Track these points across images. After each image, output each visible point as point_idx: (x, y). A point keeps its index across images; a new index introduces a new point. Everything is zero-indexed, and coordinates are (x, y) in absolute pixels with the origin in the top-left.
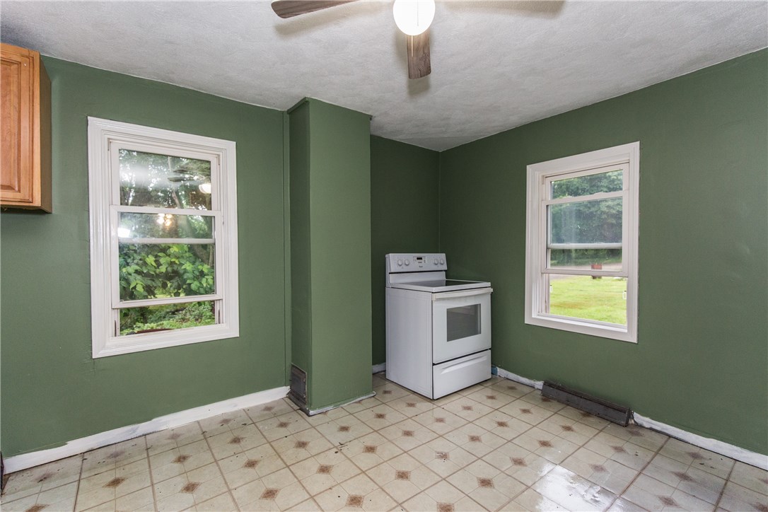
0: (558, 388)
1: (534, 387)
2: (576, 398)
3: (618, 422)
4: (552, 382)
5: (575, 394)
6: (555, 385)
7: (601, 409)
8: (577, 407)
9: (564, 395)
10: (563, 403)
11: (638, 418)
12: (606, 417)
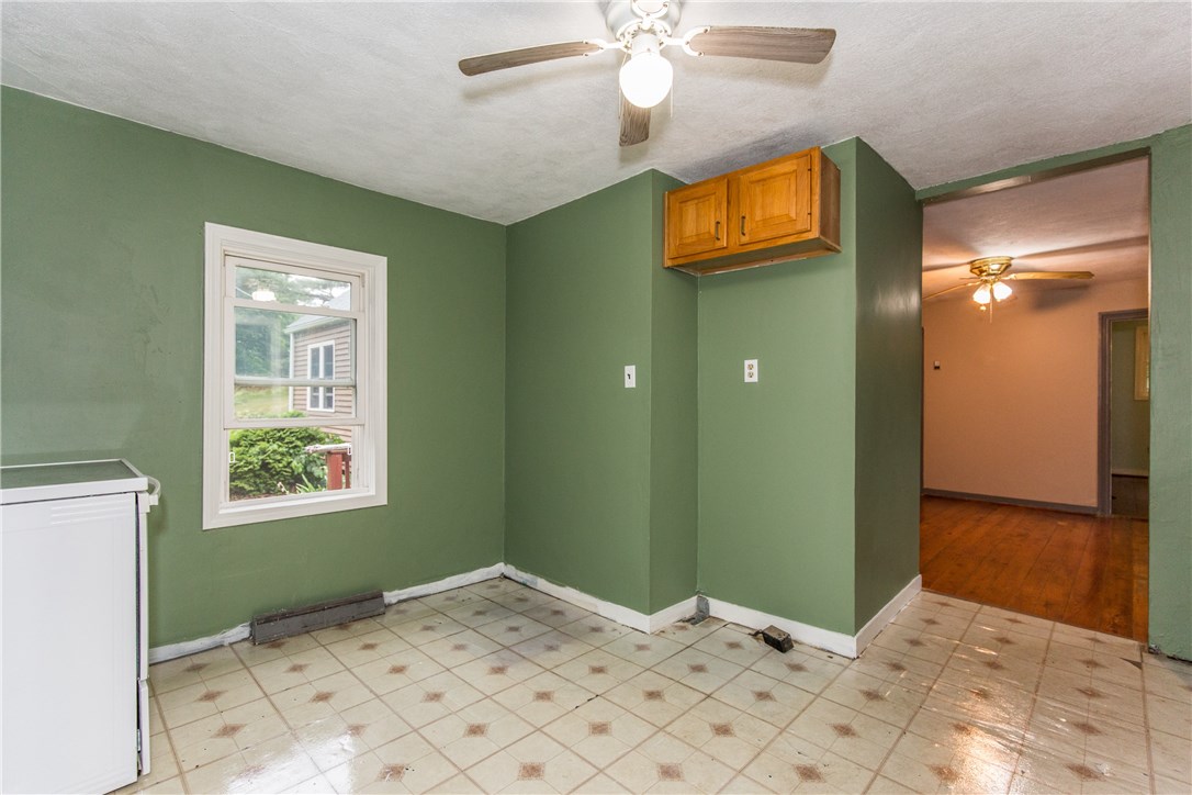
0: (284, 616)
1: (222, 646)
2: (316, 615)
3: (376, 613)
4: (267, 614)
5: (314, 610)
6: (276, 616)
7: (353, 610)
8: (323, 626)
9: (296, 622)
10: (299, 634)
11: (391, 597)
12: (362, 616)
